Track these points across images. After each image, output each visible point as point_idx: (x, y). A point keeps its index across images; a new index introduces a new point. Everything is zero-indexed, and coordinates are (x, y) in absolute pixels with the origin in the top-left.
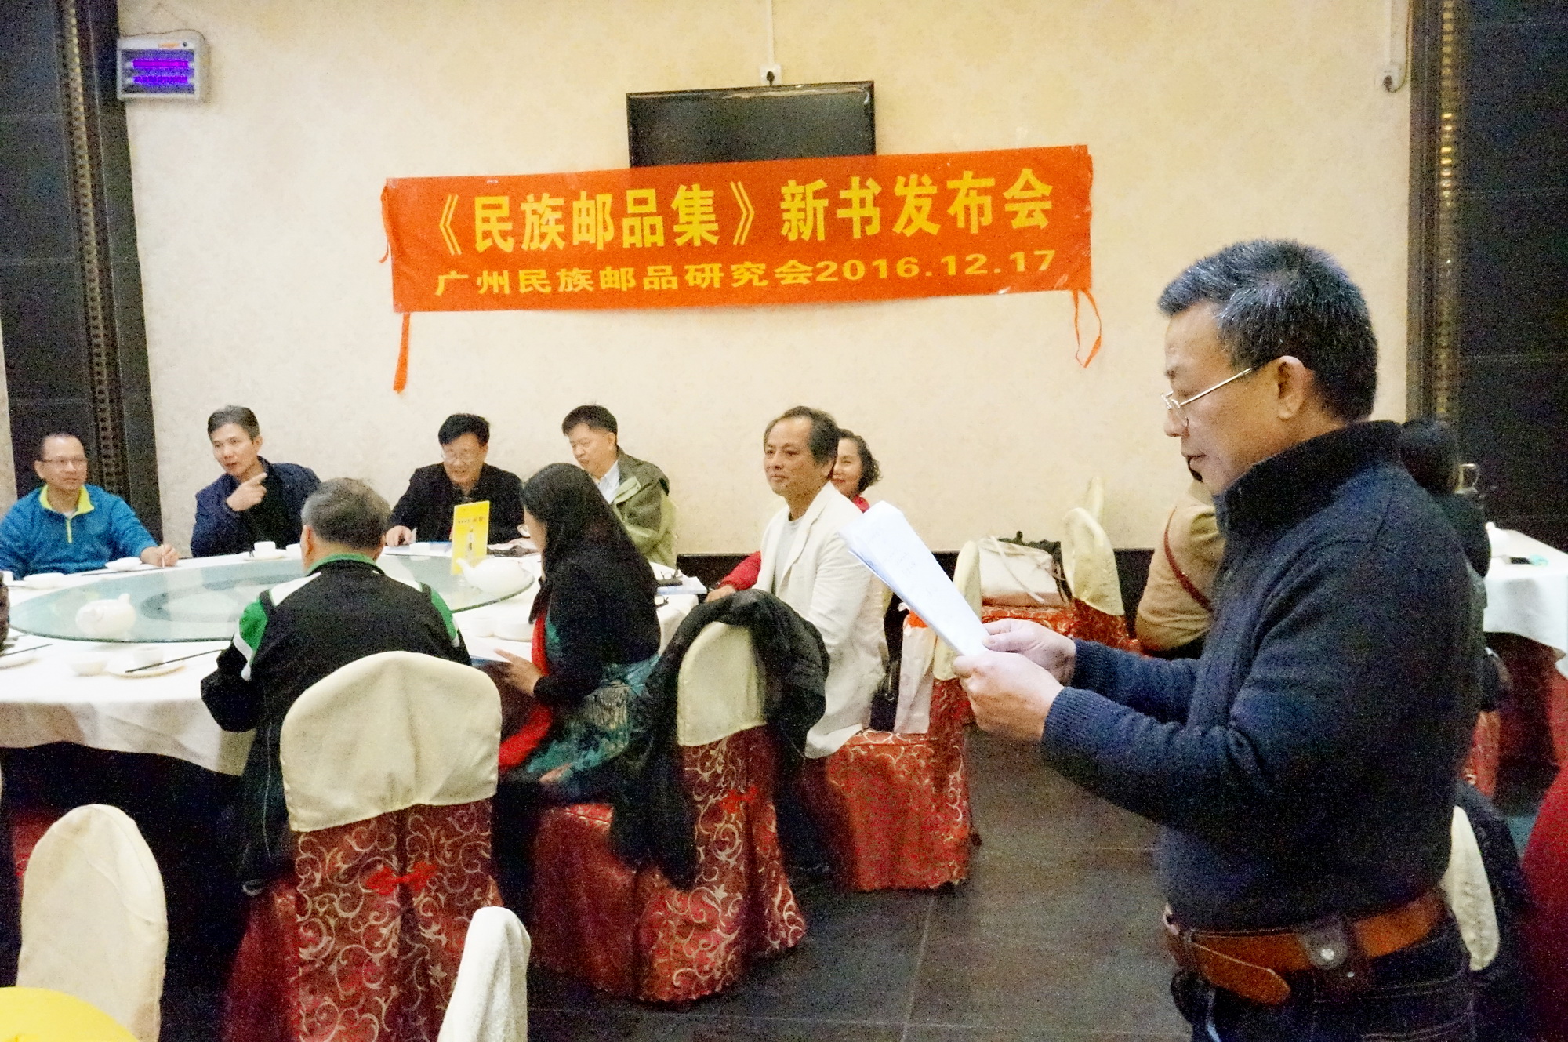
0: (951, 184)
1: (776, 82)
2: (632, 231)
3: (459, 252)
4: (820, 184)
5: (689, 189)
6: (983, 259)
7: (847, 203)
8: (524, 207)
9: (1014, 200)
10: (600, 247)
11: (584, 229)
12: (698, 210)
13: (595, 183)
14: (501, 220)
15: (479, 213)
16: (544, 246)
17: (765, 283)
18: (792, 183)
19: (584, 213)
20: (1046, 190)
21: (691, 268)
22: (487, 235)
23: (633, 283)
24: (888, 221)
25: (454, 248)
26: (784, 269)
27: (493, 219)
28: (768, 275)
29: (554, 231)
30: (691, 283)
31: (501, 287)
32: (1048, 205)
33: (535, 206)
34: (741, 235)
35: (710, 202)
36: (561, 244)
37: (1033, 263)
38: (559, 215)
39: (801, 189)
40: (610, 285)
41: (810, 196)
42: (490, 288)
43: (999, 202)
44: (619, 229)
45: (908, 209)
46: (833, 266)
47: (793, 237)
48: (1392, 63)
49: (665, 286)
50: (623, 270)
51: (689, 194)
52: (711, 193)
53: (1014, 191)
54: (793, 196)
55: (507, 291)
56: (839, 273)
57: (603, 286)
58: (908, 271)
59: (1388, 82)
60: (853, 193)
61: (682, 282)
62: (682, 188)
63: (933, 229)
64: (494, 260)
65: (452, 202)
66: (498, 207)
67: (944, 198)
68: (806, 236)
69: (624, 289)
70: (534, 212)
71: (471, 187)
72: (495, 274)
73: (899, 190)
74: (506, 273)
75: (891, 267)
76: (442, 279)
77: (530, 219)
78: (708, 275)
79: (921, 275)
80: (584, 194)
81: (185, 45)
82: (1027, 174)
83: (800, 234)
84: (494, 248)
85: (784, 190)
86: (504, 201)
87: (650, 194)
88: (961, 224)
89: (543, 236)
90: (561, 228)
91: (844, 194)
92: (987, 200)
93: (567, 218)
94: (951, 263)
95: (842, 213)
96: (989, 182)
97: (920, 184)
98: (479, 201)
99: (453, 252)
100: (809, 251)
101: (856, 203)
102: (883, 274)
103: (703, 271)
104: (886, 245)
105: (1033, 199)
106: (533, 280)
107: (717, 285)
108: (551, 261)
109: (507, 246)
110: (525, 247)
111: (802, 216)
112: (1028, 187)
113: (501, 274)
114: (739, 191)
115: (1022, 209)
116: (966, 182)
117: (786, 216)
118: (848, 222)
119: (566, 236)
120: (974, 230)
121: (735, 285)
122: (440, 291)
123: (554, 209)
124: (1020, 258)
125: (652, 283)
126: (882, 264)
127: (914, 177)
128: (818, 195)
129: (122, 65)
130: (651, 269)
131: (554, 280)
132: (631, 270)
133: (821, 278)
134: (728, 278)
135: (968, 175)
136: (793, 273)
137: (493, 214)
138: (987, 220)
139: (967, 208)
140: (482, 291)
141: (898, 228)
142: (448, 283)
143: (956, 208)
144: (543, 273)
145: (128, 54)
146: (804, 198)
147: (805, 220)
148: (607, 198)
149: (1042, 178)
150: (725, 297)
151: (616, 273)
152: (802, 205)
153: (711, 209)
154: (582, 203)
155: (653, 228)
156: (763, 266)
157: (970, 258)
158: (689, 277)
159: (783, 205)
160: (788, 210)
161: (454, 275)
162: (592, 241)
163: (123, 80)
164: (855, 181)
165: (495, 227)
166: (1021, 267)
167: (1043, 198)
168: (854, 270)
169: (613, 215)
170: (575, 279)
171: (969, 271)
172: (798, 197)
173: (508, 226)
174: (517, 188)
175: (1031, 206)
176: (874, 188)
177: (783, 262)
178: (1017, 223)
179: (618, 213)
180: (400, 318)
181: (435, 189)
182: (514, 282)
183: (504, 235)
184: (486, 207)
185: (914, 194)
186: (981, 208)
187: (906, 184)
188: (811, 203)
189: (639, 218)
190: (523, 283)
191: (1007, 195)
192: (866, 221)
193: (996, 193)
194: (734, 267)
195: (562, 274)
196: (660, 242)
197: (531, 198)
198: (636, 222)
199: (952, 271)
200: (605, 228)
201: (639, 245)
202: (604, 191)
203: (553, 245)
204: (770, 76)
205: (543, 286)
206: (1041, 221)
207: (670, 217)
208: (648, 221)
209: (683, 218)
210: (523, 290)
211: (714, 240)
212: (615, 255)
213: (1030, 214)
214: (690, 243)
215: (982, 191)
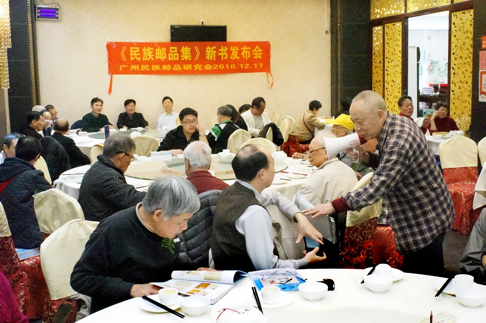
0: (242, 48)
1: (203, 24)
2: (171, 56)
3: (126, 60)
4: (215, 47)
5: (185, 47)
6: (248, 65)
7: (220, 52)
8: (143, 50)
9: (254, 52)
10: (163, 60)
11: (159, 56)
12: (187, 52)
13: (161, 45)
14: (137, 53)
15: (131, 51)
16: (148, 59)
17: (202, 69)
18: (208, 47)
19: (158, 52)
20: (261, 50)
21: (185, 65)
22: (133, 56)
23: (170, 69)
24: (229, 56)
25: (124, 59)
26: (206, 66)
27: (135, 53)
28: (202, 67)
29: (151, 56)
30: (185, 69)
31: (137, 69)
32: (261, 54)
33: (146, 50)
34: (196, 58)
35: (190, 50)
36: (153, 59)
37: (258, 66)
38: (152, 52)
39: (210, 48)
40: (165, 69)
41: (212, 50)
42: (134, 69)
43: (251, 53)
44: (167, 56)
45: (233, 54)
46: (217, 66)
47: (208, 59)
48: (327, 28)
49: (178, 69)
50: (168, 66)
51: (185, 49)
52: (190, 48)
53: (255, 50)
54: (208, 50)
55: (138, 70)
56: (218, 67)
57: (163, 69)
58: (233, 67)
59: (327, 32)
60: (222, 50)
61: (182, 69)
62: (183, 47)
63: (238, 58)
64: (135, 62)
65: (124, 48)
66: (136, 50)
67: (240, 52)
68: (211, 59)
69: (168, 70)
70: (146, 51)
71: (129, 45)
72: (135, 66)
73: (231, 50)
74: (138, 66)
75: (229, 67)
76: (121, 67)
77: (144, 53)
78: (188, 67)
79: (235, 68)
80: (158, 47)
81: (56, 7)
82: (257, 47)
83: (210, 58)
84: (135, 60)
85: (207, 48)
86: (138, 48)
87: (176, 48)
88: (244, 57)
89: (148, 57)
90: (153, 55)
91: (220, 50)
92: (249, 52)
93: (154, 53)
94: (242, 65)
95: (219, 54)
96: (249, 48)
97: (235, 48)
98: (131, 48)
99: (124, 60)
100: (211, 62)
101: (222, 52)
102: (228, 68)
103: (187, 66)
104: (229, 61)
105: (258, 52)
106: (145, 67)
107: (190, 69)
108: (150, 63)
109: (139, 59)
110: (143, 59)
111: (210, 54)
112: (257, 49)
113: (136, 66)
114: (197, 49)
115: (256, 54)
116: (245, 48)
117: (207, 54)
118: (221, 56)
119: (154, 57)
120: (246, 59)
121: (195, 69)
122: (121, 70)
123: (151, 51)
124: (256, 65)
125: (175, 69)
126: (228, 65)
127: (234, 47)
128: (214, 50)
129: (37, 11)
130: (175, 65)
131: (151, 68)
132: (170, 65)
133: (214, 68)
134: (193, 68)
135: (245, 46)
136: (208, 67)
137: (135, 51)
138: (249, 56)
139: (245, 54)
140: (132, 70)
141: (231, 58)
142: (122, 67)
143: (243, 54)
144: (148, 66)
145: (39, 8)
146: (211, 50)
147: (211, 55)
148: (165, 49)
149: (260, 48)
150: (192, 72)
151: (166, 66)
152: (210, 52)
153: (190, 52)
154: (158, 50)
155: (176, 57)
156: (201, 65)
157: (246, 65)
158: (184, 68)
159: (206, 52)
160: (207, 53)
161: (124, 66)
162: (161, 58)
163: (38, 15)
164: (222, 47)
165: (136, 55)
166: (256, 67)
167: (261, 52)
168: (221, 67)
169: (166, 52)
170: (156, 67)
171: (246, 67)
172: (210, 50)
173: (139, 54)
174: (141, 45)
175: (258, 54)
176: (226, 49)
177: (206, 65)
178: (256, 57)
179: (168, 52)
180: (110, 76)
181: (120, 45)
182: (140, 67)
183: (138, 56)
184: (133, 50)
185: (234, 50)
186: (248, 54)
187: (233, 48)
188: (212, 51)
189: (173, 54)
190: (142, 68)
191: (253, 51)
192: (224, 56)
193: (251, 51)
194: (195, 65)
195: (153, 66)
196: (178, 59)
197: (145, 48)
198: (172, 54)
199: (242, 67)
200: (164, 56)
201: (173, 60)
202: (164, 47)
203: (151, 59)
204: (203, 23)
205: (148, 69)
206: (260, 57)
207: (180, 53)
208: (175, 54)
209: (183, 54)
210: (142, 70)
211: (190, 59)
212: (167, 62)
213: (258, 56)
214: (185, 59)
215: (248, 50)
